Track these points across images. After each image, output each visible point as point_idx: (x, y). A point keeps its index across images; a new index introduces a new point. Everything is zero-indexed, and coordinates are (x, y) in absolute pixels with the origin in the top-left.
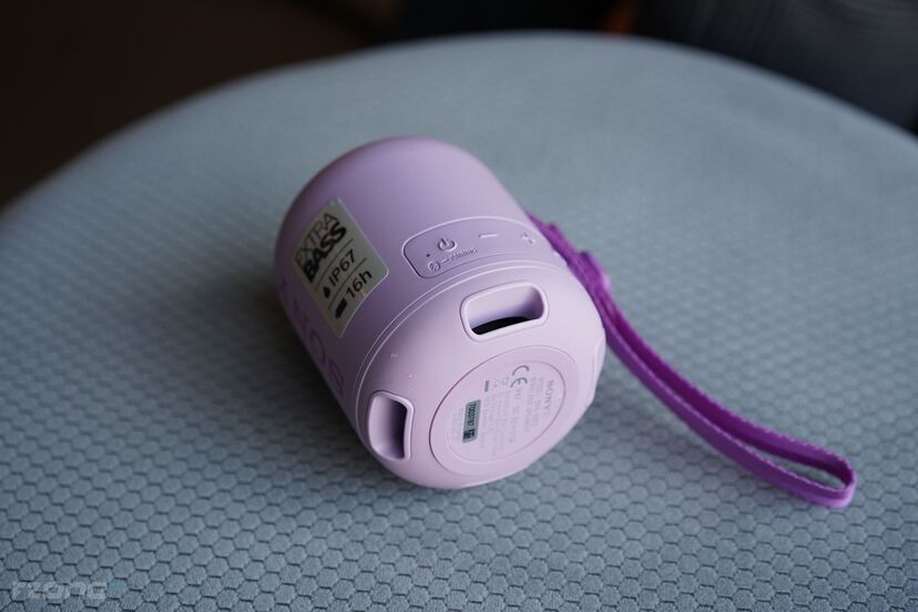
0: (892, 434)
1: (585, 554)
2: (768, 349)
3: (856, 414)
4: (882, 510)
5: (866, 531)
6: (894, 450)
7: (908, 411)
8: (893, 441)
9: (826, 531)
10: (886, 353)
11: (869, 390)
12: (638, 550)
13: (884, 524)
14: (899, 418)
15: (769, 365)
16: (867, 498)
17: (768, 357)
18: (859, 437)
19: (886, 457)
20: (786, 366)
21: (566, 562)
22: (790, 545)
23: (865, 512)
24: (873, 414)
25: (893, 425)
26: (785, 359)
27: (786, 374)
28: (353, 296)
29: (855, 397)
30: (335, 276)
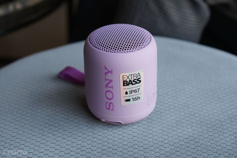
0: (232, 116)
1: (153, 152)
2: (194, 101)
3: (221, 113)
4: (233, 133)
5: (229, 138)
6: (233, 120)
7: (235, 110)
8: (232, 118)
9: (218, 140)
10: (226, 98)
11: (223, 107)
12: (168, 150)
13: (234, 136)
14: (232, 112)
15: (195, 104)
16: (228, 131)
17: (195, 102)
18: (223, 118)
19: (231, 121)
20: (200, 104)
21: (148, 155)
22: (209, 144)
23: (228, 134)
24: (226, 112)
25: (231, 114)
26: (199, 103)
27: (200, 106)
28: (133, 101)
29: (220, 109)
30: (132, 92)
